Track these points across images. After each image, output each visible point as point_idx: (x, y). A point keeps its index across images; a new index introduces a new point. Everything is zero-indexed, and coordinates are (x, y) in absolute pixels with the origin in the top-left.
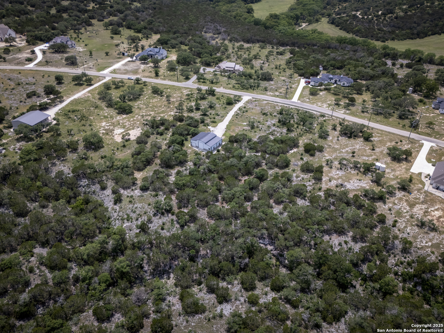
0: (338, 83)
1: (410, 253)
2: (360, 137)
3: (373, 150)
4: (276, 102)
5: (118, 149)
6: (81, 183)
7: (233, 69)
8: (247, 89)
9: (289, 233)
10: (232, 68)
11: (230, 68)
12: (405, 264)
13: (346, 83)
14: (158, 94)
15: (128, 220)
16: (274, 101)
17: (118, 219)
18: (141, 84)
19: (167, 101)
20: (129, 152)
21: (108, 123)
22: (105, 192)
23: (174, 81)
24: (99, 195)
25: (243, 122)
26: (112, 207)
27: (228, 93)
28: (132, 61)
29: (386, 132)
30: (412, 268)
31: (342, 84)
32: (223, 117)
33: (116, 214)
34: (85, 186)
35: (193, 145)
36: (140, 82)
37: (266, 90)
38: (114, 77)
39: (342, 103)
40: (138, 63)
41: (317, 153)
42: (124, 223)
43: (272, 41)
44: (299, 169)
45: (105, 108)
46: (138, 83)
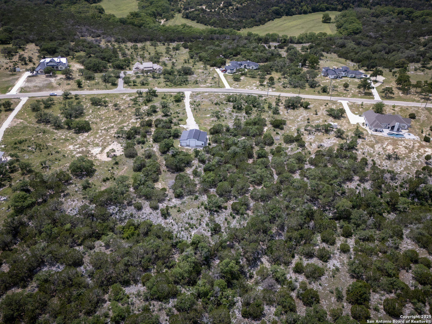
0: (247, 67)
1: (397, 179)
2: (299, 107)
3: (316, 114)
4: (215, 92)
5: (113, 168)
6: (111, 211)
7: (152, 69)
8: (180, 85)
9: (324, 191)
10: (150, 67)
11: (148, 68)
12: (399, 187)
13: (254, 67)
14: (101, 105)
15: (192, 228)
16: (213, 91)
17: (182, 230)
18: (72, 98)
19: (116, 109)
20: (126, 168)
21: (76, 145)
22: (143, 211)
23: (103, 89)
24: (139, 217)
25: (206, 115)
26: (164, 223)
27: (166, 91)
28: (33, 76)
29: (312, 99)
30: (404, 188)
31: (251, 68)
32: (184, 113)
33: (175, 227)
34: (117, 213)
35: (182, 145)
36: (68, 96)
37: (197, 83)
38: (31, 96)
39: (265, 83)
40: (43, 77)
41: (284, 126)
42: (190, 232)
43: (159, 38)
44: (283, 142)
45: (56, 131)
46: (67, 98)
